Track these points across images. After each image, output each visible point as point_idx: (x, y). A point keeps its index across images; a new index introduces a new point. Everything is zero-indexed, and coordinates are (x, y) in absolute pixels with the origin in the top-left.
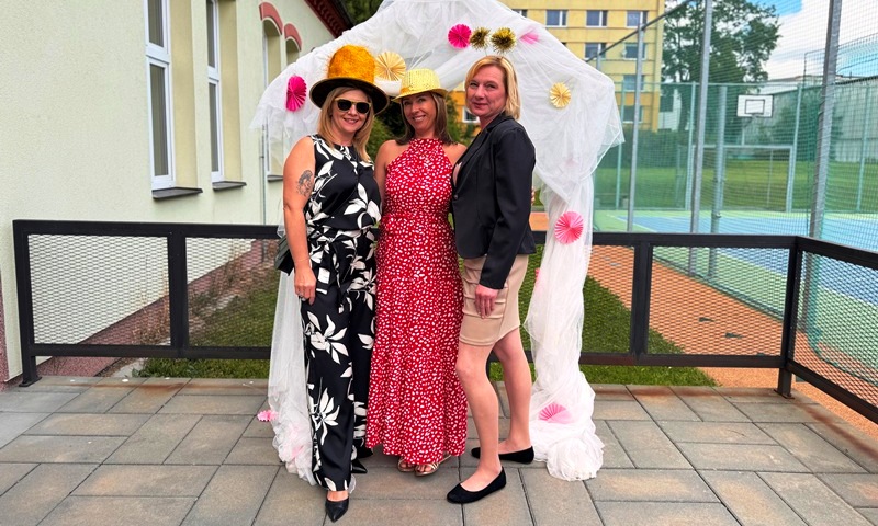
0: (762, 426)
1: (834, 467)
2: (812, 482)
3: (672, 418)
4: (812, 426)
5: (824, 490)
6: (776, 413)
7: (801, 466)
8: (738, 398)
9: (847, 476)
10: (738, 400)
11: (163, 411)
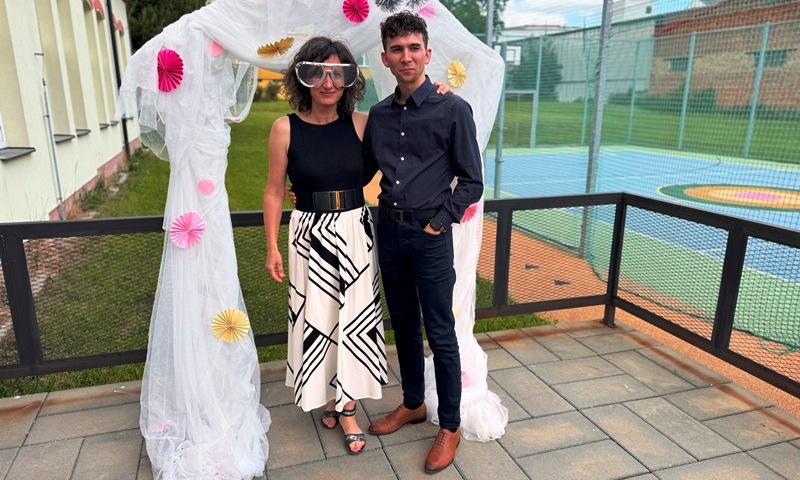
0: (606, 357)
1: (673, 388)
2: (663, 404)
3: (537, 361)
4: (640, 351)
5: (675, 410)
6: (611, 344)
7: (650, 391)
8: (577, 333)
9: (684, 394)
10: (578, 335)
11: (29, 441)
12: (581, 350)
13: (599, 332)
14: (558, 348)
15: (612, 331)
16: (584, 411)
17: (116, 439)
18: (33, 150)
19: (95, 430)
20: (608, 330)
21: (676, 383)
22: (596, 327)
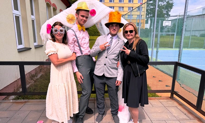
0: (167, 107)
1: (183, 118)
3: (146, 106)
4: (178, 107)
6: (170, 104)
7: (175, 118)
8: (161, 100)
9: (186, 121)
10: (161, 101)
11: (20, 110)
12: (160, 105)
13: (168, 100)
14: (154, 103)
15: (172, 100)
16: (153, 121)
17: (37, 112)
18: (43, 46)
19: (34, 109)
20: (171, 100)
21: (185, 117)
22: (168, 99)
